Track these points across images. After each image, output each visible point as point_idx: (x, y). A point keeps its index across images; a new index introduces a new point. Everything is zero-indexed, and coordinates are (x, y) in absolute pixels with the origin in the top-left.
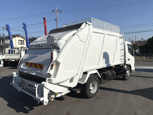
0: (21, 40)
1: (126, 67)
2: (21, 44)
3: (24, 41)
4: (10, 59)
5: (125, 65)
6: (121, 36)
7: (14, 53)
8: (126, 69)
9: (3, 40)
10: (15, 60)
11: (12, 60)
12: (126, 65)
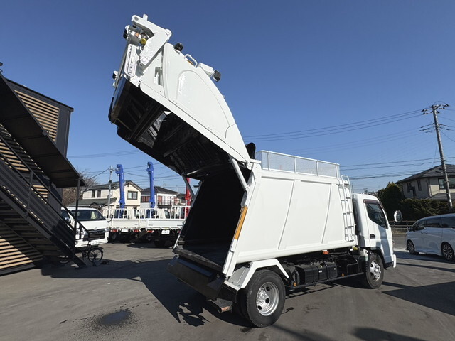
0: (131, 192)
1: (367, 255)
2: (132, 199)
3: (137, 192)
4: (120, 229)
5: (364, 250)
6: (341, 183)
7: (125, 217)
8: (367, 260)
9: (99, 192)
10: (129, 230)
11: (123, 231)
12: (366, 248)
